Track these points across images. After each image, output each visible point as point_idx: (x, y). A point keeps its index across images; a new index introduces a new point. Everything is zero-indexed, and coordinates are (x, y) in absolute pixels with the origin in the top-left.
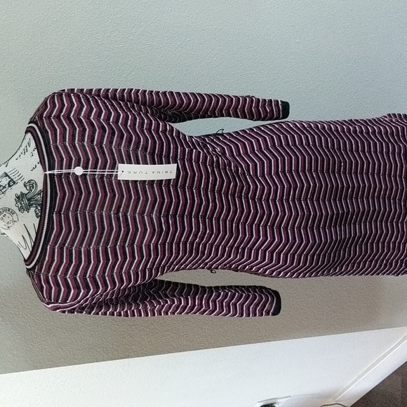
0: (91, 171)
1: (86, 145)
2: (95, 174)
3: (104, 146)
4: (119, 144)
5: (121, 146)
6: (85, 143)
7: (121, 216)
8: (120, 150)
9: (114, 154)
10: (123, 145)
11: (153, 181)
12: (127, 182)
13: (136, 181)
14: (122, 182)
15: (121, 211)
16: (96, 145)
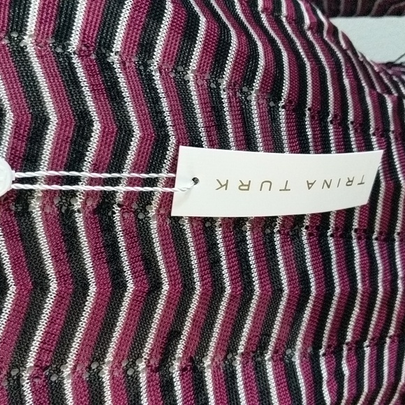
0: (50, 180)
1: (31, 50)
2: (73, 194)
3: (114, 58)
4: (179, 58)
5: (186, 64)
6: (28, 41)
7: (176, 374)
8: (182, 86)
9: (156, 100)
10: (194, 64)
11: (299, 219)
12: (205, 226)
13: (238, 222)
14: (187, 227)
15: (179, 352)
16: (80, 54)
